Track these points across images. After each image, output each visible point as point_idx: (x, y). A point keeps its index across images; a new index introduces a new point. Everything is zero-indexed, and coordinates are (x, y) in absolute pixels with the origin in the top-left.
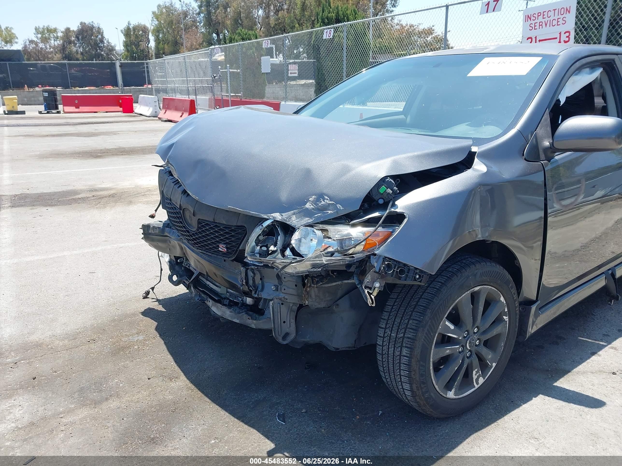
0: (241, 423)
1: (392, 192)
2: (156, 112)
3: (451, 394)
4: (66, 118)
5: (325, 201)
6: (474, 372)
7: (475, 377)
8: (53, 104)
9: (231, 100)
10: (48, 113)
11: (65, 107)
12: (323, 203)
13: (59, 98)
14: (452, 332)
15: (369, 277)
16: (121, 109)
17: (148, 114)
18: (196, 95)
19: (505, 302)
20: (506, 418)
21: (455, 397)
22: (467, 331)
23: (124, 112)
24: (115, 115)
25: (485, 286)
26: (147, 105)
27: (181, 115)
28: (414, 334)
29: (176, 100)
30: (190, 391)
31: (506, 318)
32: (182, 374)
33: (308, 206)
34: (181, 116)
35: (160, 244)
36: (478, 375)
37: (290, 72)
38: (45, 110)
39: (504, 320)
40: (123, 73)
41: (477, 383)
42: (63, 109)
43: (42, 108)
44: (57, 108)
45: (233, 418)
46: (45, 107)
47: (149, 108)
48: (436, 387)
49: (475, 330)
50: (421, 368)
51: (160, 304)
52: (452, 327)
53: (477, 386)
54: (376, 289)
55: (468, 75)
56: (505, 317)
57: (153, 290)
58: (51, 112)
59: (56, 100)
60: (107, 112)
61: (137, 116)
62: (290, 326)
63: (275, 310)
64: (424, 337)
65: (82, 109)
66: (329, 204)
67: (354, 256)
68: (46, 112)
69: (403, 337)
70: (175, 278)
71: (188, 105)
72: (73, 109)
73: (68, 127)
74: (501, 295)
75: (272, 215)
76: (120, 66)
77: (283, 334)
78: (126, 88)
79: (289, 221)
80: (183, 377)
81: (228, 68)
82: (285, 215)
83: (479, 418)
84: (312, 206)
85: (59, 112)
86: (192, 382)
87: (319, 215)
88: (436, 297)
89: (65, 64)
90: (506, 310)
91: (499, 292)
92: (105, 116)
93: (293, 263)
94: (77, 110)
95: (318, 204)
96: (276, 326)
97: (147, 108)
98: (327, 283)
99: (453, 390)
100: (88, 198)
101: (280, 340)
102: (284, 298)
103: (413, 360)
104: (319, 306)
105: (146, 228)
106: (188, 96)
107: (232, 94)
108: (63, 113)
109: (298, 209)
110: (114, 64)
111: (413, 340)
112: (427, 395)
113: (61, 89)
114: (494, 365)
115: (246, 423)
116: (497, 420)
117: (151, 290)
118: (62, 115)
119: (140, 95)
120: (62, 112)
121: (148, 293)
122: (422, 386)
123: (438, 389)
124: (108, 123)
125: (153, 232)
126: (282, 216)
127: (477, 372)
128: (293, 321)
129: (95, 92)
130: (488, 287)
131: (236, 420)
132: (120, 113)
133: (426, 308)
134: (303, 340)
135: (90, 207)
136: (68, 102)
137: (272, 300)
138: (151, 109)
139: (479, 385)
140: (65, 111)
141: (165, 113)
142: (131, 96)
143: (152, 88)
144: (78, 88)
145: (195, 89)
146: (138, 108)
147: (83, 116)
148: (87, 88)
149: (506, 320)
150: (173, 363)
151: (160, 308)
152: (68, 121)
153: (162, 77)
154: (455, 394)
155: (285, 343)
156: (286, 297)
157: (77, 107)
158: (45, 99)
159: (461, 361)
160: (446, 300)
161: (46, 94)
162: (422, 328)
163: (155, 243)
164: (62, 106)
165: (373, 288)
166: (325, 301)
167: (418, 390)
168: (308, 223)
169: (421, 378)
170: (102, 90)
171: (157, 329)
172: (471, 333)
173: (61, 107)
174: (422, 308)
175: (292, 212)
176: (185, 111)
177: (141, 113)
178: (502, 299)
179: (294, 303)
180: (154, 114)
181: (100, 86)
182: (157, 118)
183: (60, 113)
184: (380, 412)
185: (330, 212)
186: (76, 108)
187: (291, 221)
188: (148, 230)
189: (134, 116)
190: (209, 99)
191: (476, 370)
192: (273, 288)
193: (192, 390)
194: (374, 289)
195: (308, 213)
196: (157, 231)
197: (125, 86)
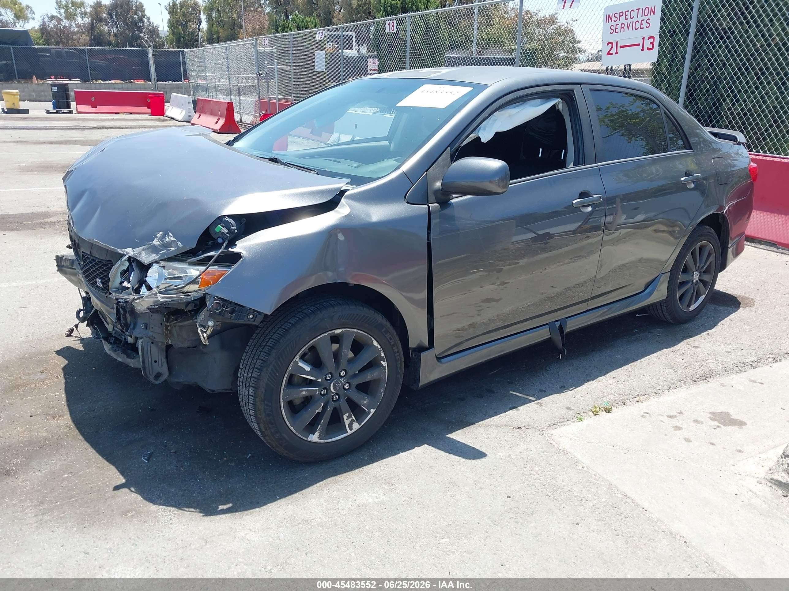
0: (104, 460)
1: (227, 231)
2: (190, 116)
3: (314, 438)
4: (78, 120)
5: (169, 237)
6: (345, 417)
7: (347, 422)
8: (64, 102)
9: (279, 104)
10: (57, 112)
11: (79, 106)
12: (167, 239)
13: (72, 94)
14: (307, 373)
15: (203, 316)
16: (149, 111)
17: (180, 119)
18: (240, 96)
19: (379, 347)
20: (375, 465)
21: (319, 441)
22: (331, 373)
23: (153, 114)
24: (140, 118)
25: (348, 329)
26: (179, 107)
27: (217, 120)
28: (259, 374)
29: (212, 102)
30: (68, 429)
31: (384, 363)
32: (68, 413)
33: (156, 242)
34: (217, 123)
35: (73, 278)
36: (350, 420)
37: (369, 68)
38: (54, 109)
39: (381, 365)
40: (156, 64)
41: (351, 429)
42: (77, 108)
43: (49, 105)
44: (69, 106)
45: (98, 456)
46: (53, 105)
47: (182, 111)
48: (292, 428)
49: (342, 373)
50: (266, 408)
51: (81, 343)
52: (308, 368)
53: (350, 432)
54: (210, 328)
55: (397, 105)
56: (382, 362)
57: (77, 328)
58: (60, 112)
59: (67, 97)
60: (131, 114)
61: (167, 120)
62: (162, 366)
63: (145, 349)
64: (268, 377)
65: (100, 108)
66: (172, 241)
67: (190, 294)
68: (55, 111)
69: (251, 377)
70: (81, 314)
71: (224, 109)
72: (88, 108)
73: (74, 131)
74: (373, 339)
75: (126, 250)
76: (153, 55)
77: (155, 374)
78: (160, 83)
79: (139, 257)
80: (68, 416)
81: (276, 64)
82: (137, 250)
83: (347, 464)
84: (158, 243)
85: (71, 112)
86: (73, 421)
87: (164, 251)
88: (283, 338)
89: (84, 50)
90: (383, 355)
91: (370, 336)
92: (127, 118)
93: (137, 299)
94: (94, 110)
95: (163, 241)
96: (147, 365)
97: (179, 110)
98: (180, 322)
99: (317, 434)
100: (58, 222)
101: (152, 379)
102: (152, 336)
103: (257, 400)
104: (182, 346)
105: (59, 259)
106: (229, 97)
107: (280, 97)
108: (76, 113)
109: (147, 244)
110: (146, 52)
111: (258, 379)
112: (277, 436)
113: (79, 82)
114: (372, 411)
115: (108, 461)
116: (363, 466)
117: (74, 327)
118: (74, 115)
119: (173, 94)
120: (74, 112)
121: (71, 331)
122: (270, 426)
123: (294, 431)
124: (127, 128)
125: (65, 265)
126: (134, 251)
127: (349, 417)
128: (164, 360)
129: (120, 86)
130: (353, 330)
131: (100, 457)
132: (147, 116)
133: (272, 348)
134: (176, 380)
135: (56, 233)
136: (82, 99)
137: (141, 339)
138: (184, 112)
139: (353, 431)
140: (79, 111)
141: (199, 117)
142: (162, 94)
143: (189, 84)
144: (100, 82)
145: (239, 89)
146: (170, 110)
147: (100, 118)
148: (112, 82)
149: (384, 365)
150: (64, 403)
151: (80, 348)
152: (78, 124)
153: (200, 71)
154: (320, 437)
155: (157, 382)
156: (154, 336)
157: (94, 106)
158: (54, 95)
159: (323, 404)
160: (294, 341)
161: (55, 89)
162: (266, 368)
163: (68, 276)
164: (75, 103)
165: (207, 327)
166: (188, 341)
167: (266, 430)
168: (154, 259)
169: (267, 418)
170: (130, 85)
171: (64, 369)
172: (336, 375)
173: (73, 105)
174: (269, 348)
175: (142, 247)
176: (221, 116)
177: (173, 117)
178: (375, 343)
179: (162, 342)
180: (187, 118)
181: (129, 80)
182: (189, 124)
183: (73, 113)
184: (250, 455)
185: (172, 249)
186: (92, 108)
187: (141, 257)
188: (61, 262)
189: (164, 120)
190: (255, 101)
191: (347, 414)
192: (142, 326)
193: (70, 428)
194: (209, 327)
195: (155, 250)
196: (68, 263)
197: (158, 80)
